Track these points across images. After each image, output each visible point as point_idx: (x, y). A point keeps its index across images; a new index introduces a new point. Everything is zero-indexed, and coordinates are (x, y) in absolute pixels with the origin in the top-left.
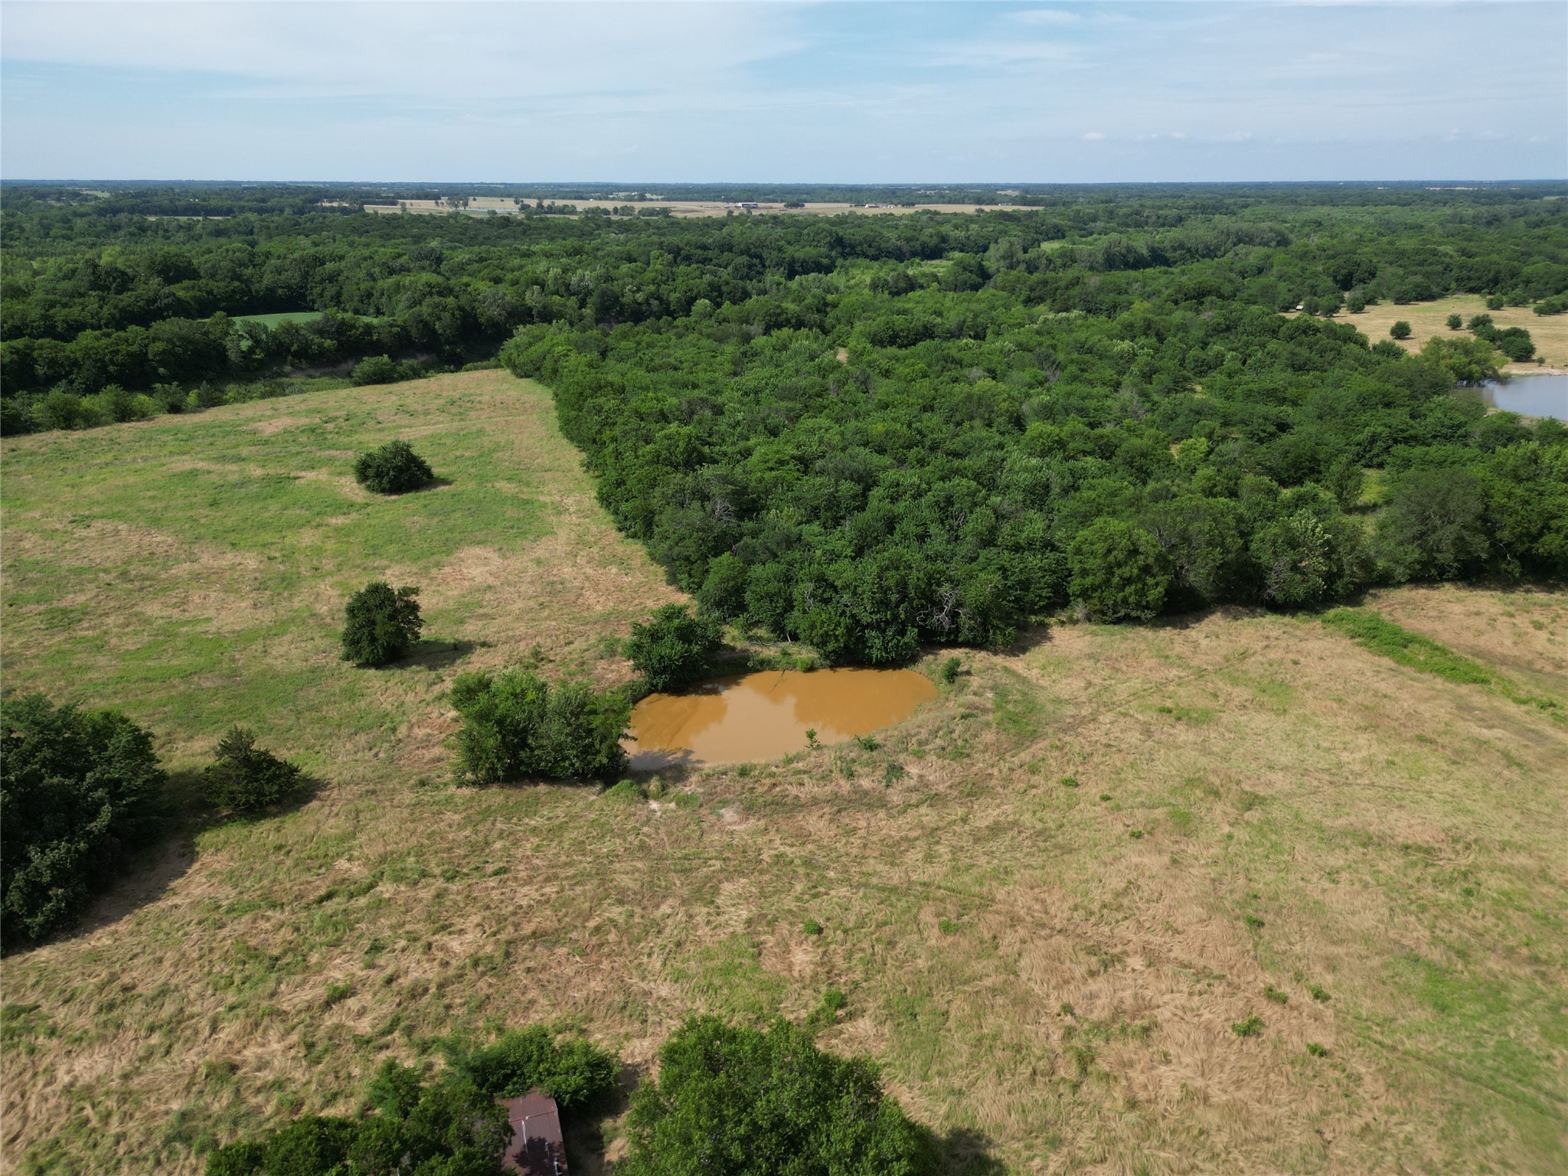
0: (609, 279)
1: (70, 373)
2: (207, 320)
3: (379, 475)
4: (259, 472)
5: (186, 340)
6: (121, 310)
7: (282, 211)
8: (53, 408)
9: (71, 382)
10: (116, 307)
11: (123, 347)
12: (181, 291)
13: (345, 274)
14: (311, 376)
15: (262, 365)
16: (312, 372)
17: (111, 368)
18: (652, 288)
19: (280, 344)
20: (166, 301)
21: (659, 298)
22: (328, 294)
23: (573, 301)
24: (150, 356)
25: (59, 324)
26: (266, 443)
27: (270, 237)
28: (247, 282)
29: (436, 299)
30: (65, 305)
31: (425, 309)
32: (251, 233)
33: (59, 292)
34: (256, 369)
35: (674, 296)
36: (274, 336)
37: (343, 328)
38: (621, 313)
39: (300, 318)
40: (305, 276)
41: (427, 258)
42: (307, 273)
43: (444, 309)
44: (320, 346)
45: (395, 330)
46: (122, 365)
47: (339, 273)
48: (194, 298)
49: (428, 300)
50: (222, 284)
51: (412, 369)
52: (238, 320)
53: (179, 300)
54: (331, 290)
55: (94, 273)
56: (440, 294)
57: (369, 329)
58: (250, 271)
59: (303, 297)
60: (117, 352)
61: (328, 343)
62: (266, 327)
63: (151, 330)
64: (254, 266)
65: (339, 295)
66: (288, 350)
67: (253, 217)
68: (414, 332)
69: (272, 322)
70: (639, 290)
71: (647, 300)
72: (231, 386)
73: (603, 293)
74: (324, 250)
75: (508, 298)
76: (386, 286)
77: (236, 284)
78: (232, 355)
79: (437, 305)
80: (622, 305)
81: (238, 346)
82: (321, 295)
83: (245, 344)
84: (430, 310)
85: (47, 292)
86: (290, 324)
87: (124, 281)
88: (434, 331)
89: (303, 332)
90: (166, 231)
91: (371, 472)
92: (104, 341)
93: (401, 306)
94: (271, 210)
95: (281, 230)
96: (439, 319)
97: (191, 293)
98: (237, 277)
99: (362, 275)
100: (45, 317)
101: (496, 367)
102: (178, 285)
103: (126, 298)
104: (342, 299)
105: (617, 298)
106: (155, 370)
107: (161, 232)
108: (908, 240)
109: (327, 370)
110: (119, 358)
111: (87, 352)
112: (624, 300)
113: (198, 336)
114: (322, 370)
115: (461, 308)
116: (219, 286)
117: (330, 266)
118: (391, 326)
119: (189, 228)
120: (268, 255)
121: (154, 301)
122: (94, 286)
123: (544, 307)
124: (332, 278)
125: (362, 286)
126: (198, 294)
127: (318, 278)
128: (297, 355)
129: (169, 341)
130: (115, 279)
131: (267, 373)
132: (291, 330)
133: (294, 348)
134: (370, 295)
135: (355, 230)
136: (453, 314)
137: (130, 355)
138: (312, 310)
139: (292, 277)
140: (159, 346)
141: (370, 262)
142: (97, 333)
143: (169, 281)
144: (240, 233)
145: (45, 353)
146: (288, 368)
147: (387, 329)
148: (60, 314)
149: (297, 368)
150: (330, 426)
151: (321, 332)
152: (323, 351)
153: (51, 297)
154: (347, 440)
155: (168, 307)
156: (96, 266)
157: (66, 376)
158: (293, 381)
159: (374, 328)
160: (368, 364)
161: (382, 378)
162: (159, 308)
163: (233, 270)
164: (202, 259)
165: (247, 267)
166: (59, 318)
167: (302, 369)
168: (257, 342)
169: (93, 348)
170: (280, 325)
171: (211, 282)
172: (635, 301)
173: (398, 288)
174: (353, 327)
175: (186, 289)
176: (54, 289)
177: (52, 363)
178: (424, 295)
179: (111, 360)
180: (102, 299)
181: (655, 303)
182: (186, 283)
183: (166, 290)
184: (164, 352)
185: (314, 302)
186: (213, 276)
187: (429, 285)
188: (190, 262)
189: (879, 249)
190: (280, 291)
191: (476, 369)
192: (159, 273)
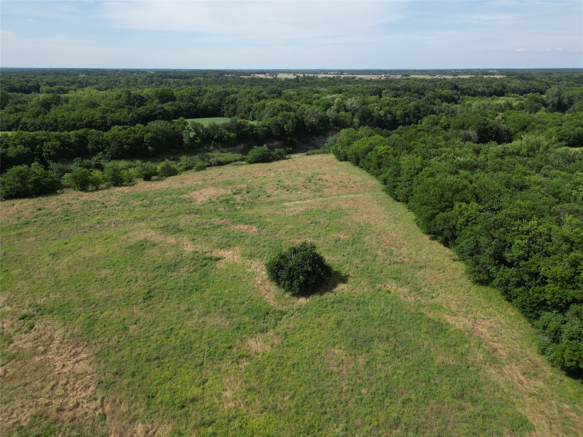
0: (365, 103)
1: (104, 148)
2: (176, 120)
3: (291, 278)
4: (189, 248)
5: (164, 132)
6: (138, 115)
7: (211, 77)
8: (75, 177)
9: (105, 153)
10: (136, 113)
11: (132, 135)
12: (166, 106)
13: (239, 99)
14: (223, 152)
15: (200, 145)
16: (223, 150)
17: (125, 146)
18: (388, 108)
19: (209, 135)
20: (159, 111)
21: (391, 113)
22: (230, 109)
23: (349, 114)
24: (145, 140)
25: (108, 121)
26: (197, 212)
27: (207, 85)
28: (196, 103)
29: (285, 113)
30: (113, 112)
31: (279, 118)
32: (200, 84)
33: (111, 106)
34: (196, 148)
35: (398, 113)
36: (206, 130)
37: (239, 127)
38: (371, 121)
39: (219, 121)
40: (221, 100)
41: (275, 93)
42: (222, 99)
43: (289, 118)
44: (228, 136)
45: (265, 128)
46: (130, 145)
47: (236, 99)
48: (172, 110)
49: (281, 113)
50: (185, 104)
51: (280, 154)
52: (189, 121)
53: (165, 111)
54: (232, 107)
55: (129, 97)
56: (287, 110)
57: (252, 127)
58: (198, 98)
59: (219, 110)
60: (128, 138)
61: (232, 135)
62: (203, 126)
63: (147, 127)
64: (200, 96)
65: (235, 109)
66: (212, 138)
67: (201, 79)
68: (273, 130)
69: (206, 122)
70: (381, 109)
71: (385, 115)
72: (184, 157)
73: (363, 111)
74: (229, 89)
75: (319, 113)
76: (258, 106)
77: (191, 103)
78: (186, 140)
79: (285, 116)
80: (372, 117)
81: (189, 135)
82: (227, 109)
83: (192, 134)
84: (281, 119)
85: (106, 106)
86: (214, 124)
87: (142, 101)
88: (283, 129)
89: (220, 128)
90: (170, 84)
91: (283, 274)
92: (124, 132)
93: (267, 115)
94: (208, 77)
95: (211, 83)
96: (286, 123)
97: (172, 108)
98: (192, 101)
99: (246, 100)
100: (103, 118)
101: (324, 152)
102: (166, 104)
103: (141, 109)
104: (237, 111)
105: (370, 114)
106: (147, 147)
107: (168, 84)
108: (488, 87)
109: (230, 149)
110: (129, 141)
111: (114, 137)
112: (373, 114)
113: (169, 130)
114: (228, 149)
115: (296, 118)
116: (183, 105)
117: (232, 96)
118: (263, 126)
119: (178, 82)
120: (206, 91)
121: (154, 111)
122: (128, 103)
123: (336, 118)
124: (233, 102)
125: (247, 106)
126: (174, 108)
127: (226, 102)
128: (217, 141)
129: (155, 132)
130: (137, 100)
131: (202, 150)
132: (215, 127)
133: (216, 137)
134: (250, 110)
135: (239, 83)
136: (293, 121)
137: (135, 139)
138: (223, 116)
139: (215, 100)
140: (150, 135)
141: (250, 94)
142: (120, 127)
143: (163, 102)
144: (196, 84)
145: (93, 137)
146: (212, 148)
147: (261, 128)
148: (110, 116)
149: (216, 147)
150: (238, 198)
151: (229, 129)
152: (229, 139)
153: (107, 108)
154: (250, 212)
155: (160, 114)
156: (130, 94)
157: (102, 150)
158: (214, 154)
159: (254, 127)
160: (256, 151)
161: (264, 159)
162: (156, 115)
163: (190, 97)
164: (178, 92)
165: (197, 96)
166: (109, 118)
167: (218, 148)
168: (198, 133)
169: (117, 135)
170: (210, 125)
171: (181, 103)
172: (379, 115)
173: (264, 106)
174: (244, 126)
175: (170, 105)
176: (110, 104)
177: (97, 143)
178: (279, 111)
179: (126, 142)
180: (130, 109)
181: (389, 116)
182: (170, 103)
183: (160, 106)
184: (151, 138)
185: (224, 112)
186: (181, 100)
187: (282, 105)
188: (173, 94)
189: (475, 91)
190: (209, 107)
191: (313, 154)
192: (159, 98)
